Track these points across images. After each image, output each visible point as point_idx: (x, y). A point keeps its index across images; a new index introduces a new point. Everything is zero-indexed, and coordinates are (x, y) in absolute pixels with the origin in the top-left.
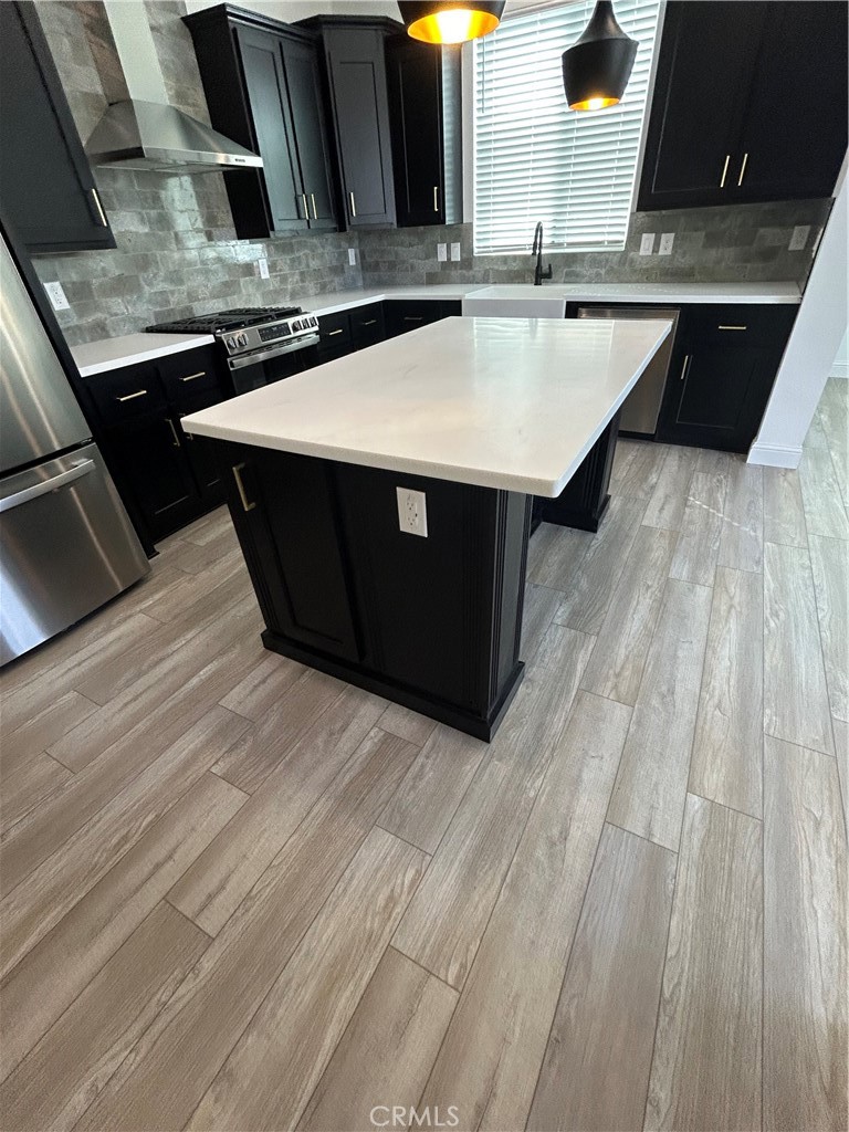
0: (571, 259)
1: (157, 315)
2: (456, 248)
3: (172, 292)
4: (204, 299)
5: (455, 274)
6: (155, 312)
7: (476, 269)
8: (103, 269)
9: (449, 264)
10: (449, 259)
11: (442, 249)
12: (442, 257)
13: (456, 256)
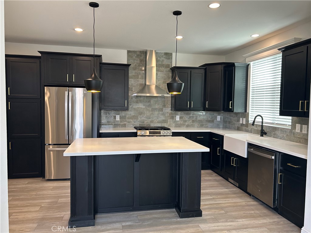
0: (275, 129)
1: (140, 124)
2: (245, 119)
3: (146, 120)
4: (155, 123)
5: (244, 128)
6: (139, 124)
7: (249, 127)
8: (130, 114)
9: (242, 125)
10: (242, 123)
11: (241, 119)
12: (241, 122)
13: (244, 123)
